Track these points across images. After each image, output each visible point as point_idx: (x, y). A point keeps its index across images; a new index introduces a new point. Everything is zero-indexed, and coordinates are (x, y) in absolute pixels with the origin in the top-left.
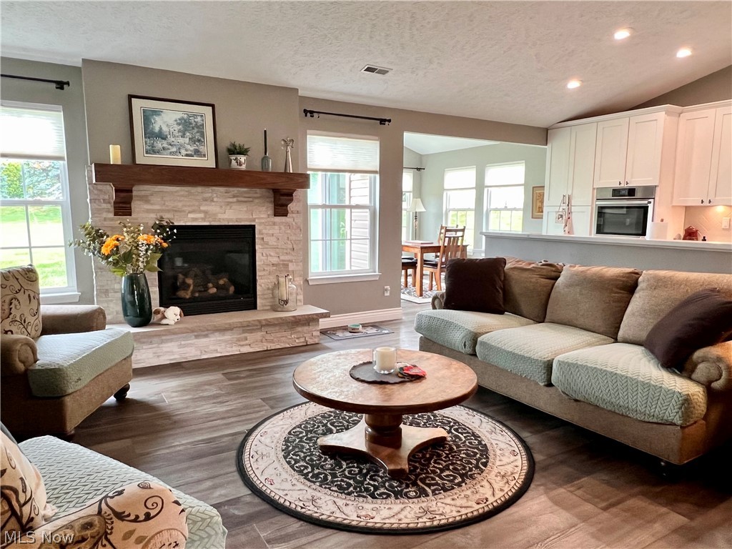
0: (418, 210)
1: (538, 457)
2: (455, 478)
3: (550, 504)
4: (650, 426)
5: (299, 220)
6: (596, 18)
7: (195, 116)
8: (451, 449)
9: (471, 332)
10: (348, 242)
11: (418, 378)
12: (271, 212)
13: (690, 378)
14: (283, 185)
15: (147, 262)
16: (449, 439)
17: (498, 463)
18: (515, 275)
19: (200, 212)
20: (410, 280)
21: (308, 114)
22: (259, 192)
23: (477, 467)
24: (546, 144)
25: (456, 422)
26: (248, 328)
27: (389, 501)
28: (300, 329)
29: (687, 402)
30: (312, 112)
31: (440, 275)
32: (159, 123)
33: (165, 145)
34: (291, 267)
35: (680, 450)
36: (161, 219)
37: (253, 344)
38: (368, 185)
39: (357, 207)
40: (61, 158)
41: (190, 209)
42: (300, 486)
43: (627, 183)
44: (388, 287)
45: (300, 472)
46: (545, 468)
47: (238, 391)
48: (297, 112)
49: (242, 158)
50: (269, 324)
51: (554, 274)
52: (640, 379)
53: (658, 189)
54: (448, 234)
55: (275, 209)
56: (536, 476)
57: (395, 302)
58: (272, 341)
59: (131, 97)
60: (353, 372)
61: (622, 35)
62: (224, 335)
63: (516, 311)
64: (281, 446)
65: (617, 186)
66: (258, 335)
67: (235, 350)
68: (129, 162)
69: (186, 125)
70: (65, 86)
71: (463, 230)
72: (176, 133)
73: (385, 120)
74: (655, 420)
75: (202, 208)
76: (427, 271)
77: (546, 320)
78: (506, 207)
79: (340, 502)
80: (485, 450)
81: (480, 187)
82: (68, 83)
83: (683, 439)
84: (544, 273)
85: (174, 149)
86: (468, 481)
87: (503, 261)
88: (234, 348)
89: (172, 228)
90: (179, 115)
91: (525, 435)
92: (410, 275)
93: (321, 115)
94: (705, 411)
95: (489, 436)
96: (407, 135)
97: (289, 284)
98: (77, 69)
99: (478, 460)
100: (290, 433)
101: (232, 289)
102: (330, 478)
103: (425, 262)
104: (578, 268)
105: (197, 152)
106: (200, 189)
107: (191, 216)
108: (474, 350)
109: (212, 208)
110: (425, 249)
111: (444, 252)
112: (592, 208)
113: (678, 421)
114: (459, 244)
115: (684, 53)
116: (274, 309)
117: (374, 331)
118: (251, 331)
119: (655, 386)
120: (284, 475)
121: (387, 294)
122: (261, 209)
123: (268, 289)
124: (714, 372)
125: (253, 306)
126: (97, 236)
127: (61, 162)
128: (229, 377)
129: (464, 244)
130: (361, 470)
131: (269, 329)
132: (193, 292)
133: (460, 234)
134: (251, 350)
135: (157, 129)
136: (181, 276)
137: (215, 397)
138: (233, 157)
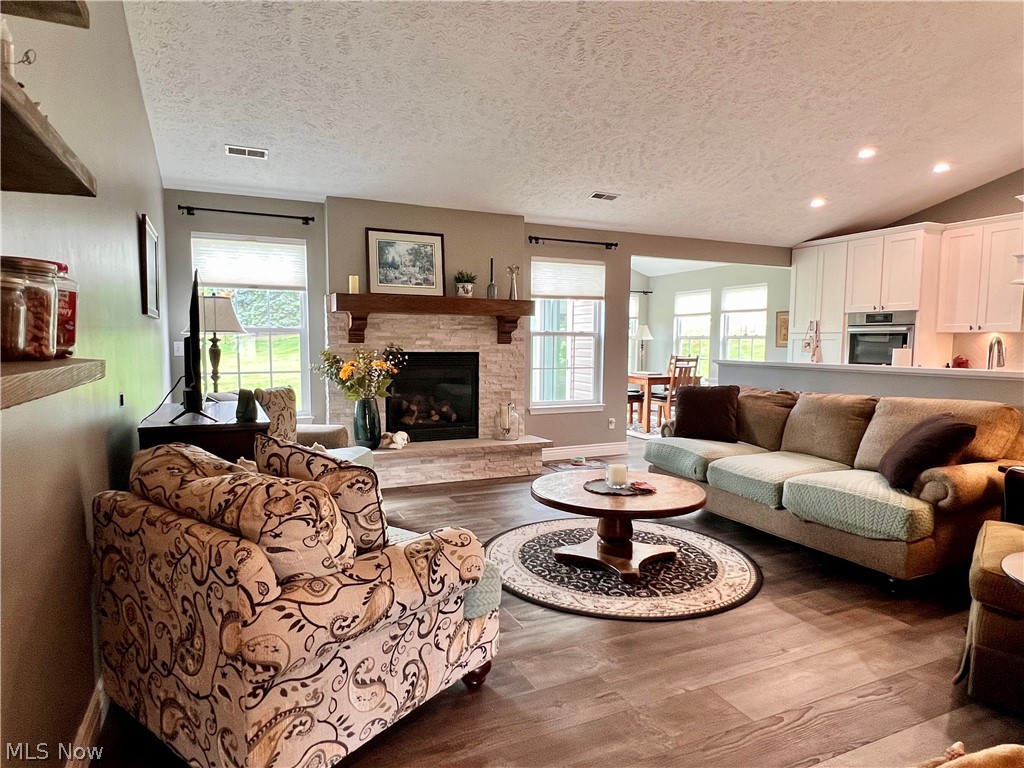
0: (644, 339)
1: (766, 574)
2: (684, 585)
3: (774, 608)
4: (878, 543)
5: (522, 348)
6: (836, 140)
7: (425, 246)
8: (680, 564)
9: (701, 458)
10: (568, 372)
11: (649, 492)
12: (495, 339)
13: (918, 497)
14: (507, 311)
15: (379, 388)
16: (678, 556)
17: (726, 576)
18: (749, 403)
19: (428, 339)
20: (636, 416)
21: (533, 241)
22: (484, 319)
23: (705, 578)
24: (791, 265)
25: (685, 544)
26: (472, 455)
27: (622, 597)
28: (522, 458)
29: (911, 518)
30: (537, 239)
31: (670, 410)
32: (392, 254)
33: (397, 275)
34: (514, 395)
35: (907, 564)
36: (392, 346)
37: (476, 472)
38: (593, 312)
39: (582, 334)
40: (303, 289)
41: (418, 337)
42: (539, 584)
43: (883, 308)
44: (613, 420)
45: (539, 574)
46: (774, 582)
47: (470, 512)
48: (524, 238)
49: (469, 286)
50: (492, 452)
51: (789, 402)
52: (868, 497)
53: (918, 315)
54: (680, 364)
55: (499, 336)
56: (763, 588)
57: (620, 436)
58: (495, 470)
59: (368, 229)
60: (587, 487)
61: (867, 153)
62: (448, 461)
63: (751, 440)
64: (518, 555)
65: (871, 310)
66: (481, 463)
67: (458, 477)
68: (364, 291)
69: (416, 254)
70: (310, 222)
71: (696, 360)
72: (407, 263)
73: (612, 245)
74: (881, 537)
75: (429, 335)
76: (655, 405)
77: (782, 448)
78: (746, 335)
79: (578, 597)
80: (714, 566)
81: (716, 313)
82: (313, 219)
83: (909, 554)
84: (779, 400)
85: (405, 279)
86: (697, 588)
87: (737, 389)
88: (458, 476)
89: (403, 354)
90: (411, 246)
91: (755, 557)
92: (636, 411)
93: (546, 241)
94: (932, 528)
95: (719, 556)
96: (634, 259)
97: (512, 413)
98: (320, 206)
99: (707, 574)
100: (524, 545)
101: (454, 416)
102: (566, 579)
103: (653, 395)
104: (815, 396)
105: (426, 281)
106: (427, 317)
107: (419, 343)
108: (705, 476)
109: (438, 336)
110: (653, 381)
111: (674, 385)
112: (844, 335)
113: (903, 536)
114: (692, 375)
115: (941, 168)
116: (495, 438)
117: (598, 464)
118: (475, 459)
119: (881, 504)
120: (525, 576)
121: (612, 427)
122: (485, 336)
123: (490, 417)
124: (941, 492)
125: (474, 434)
126: (335, 362)
127: (302, 292)
128: (457, 500)
129: (697, 375)
130: (594, 576)
131: (492, 457)
132: (417, 419)
133: (692, 364)
134: (475, 478)
135: (390, 260)
136: (405, 403)
137: (448, 515)
138: (460, 285)
